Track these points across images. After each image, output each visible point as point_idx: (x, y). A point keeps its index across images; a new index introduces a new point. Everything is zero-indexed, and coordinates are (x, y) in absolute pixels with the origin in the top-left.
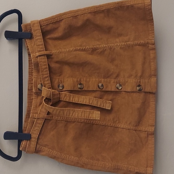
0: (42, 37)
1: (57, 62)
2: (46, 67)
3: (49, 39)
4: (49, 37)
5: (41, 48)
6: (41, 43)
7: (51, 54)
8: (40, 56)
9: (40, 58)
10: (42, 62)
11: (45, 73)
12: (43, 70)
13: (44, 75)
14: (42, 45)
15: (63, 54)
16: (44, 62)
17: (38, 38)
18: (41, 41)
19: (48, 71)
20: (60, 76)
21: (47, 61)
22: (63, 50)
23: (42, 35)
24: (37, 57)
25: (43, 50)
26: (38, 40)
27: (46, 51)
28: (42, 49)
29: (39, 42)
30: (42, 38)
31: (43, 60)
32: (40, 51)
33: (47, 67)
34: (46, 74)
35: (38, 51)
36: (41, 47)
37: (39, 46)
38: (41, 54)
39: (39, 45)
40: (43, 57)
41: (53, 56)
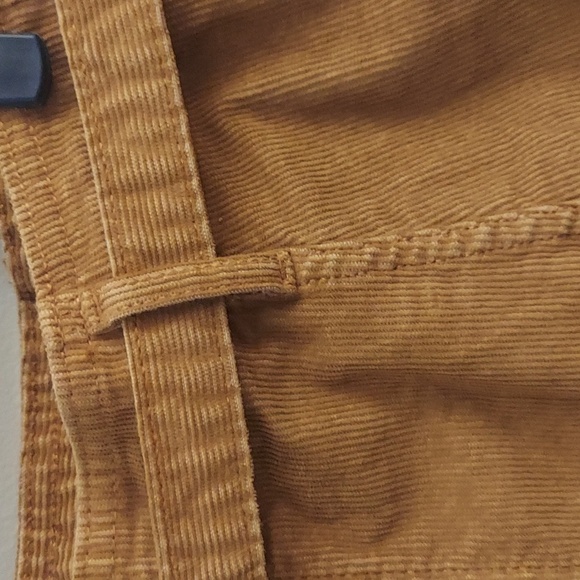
0: (174, 81)
1: (350, 382)
2: (220, 449)
3: (262, 107)
4: (251, 83)
5: (168, 221)
6: (159, 163)
7: (287, 286)
8: (144, 320)
9: (152, 339)
10: (169, 390)
11: (212, 532)
12: (189, 497)
13: (204, 551)
14: (180, 175)
15: (427, 286)
16: (202, 394)
17: (125, 94)
18: (159, 138)
19: (252, 506)
20: (379, 538)
21: (234, 381)
22: (429, 238)
23: (170, 63)
24: (113, 333)
25: (193, 248)
26: (132, 127)
27: (219, 253)
28: (176, 236)
29: (134, 142)
30: (177, 99)
31: (189, 372)
32: (150, 258)
33: (234, 458)
34: (224, 547)
35: (121, 252)
36: (158, 202)
37: (132, 201)
38: (163, 301)
39: (137, 187)
40: (184, 332)
41: (305, 312)
